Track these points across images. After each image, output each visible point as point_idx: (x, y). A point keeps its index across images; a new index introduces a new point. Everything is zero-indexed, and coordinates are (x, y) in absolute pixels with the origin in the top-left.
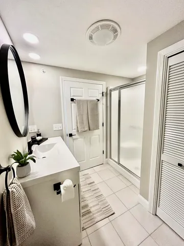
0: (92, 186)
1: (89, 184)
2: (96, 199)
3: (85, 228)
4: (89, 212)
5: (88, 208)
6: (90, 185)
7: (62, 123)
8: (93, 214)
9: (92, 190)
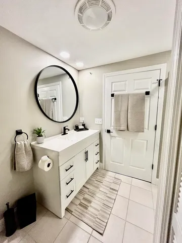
0: (112, 193)
1: (111, 188)
2: (102, 205)
3: (73, 213)
4: (86, 207)
5: (89, 205)
6: (111, 190)
7: (101, 118)
8: (86, 213)
9: (108, 195)
